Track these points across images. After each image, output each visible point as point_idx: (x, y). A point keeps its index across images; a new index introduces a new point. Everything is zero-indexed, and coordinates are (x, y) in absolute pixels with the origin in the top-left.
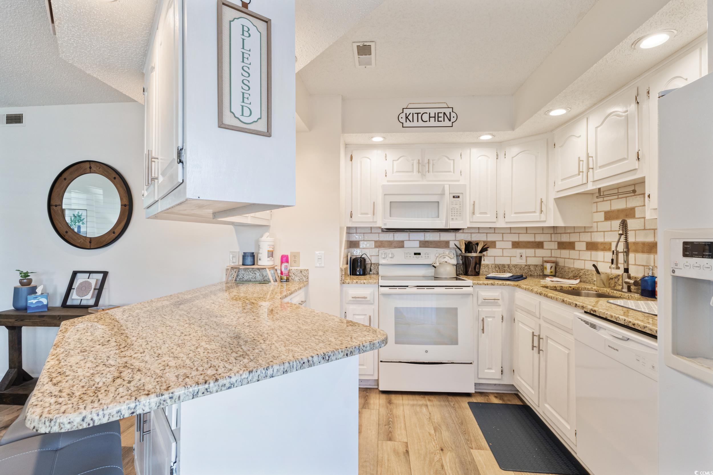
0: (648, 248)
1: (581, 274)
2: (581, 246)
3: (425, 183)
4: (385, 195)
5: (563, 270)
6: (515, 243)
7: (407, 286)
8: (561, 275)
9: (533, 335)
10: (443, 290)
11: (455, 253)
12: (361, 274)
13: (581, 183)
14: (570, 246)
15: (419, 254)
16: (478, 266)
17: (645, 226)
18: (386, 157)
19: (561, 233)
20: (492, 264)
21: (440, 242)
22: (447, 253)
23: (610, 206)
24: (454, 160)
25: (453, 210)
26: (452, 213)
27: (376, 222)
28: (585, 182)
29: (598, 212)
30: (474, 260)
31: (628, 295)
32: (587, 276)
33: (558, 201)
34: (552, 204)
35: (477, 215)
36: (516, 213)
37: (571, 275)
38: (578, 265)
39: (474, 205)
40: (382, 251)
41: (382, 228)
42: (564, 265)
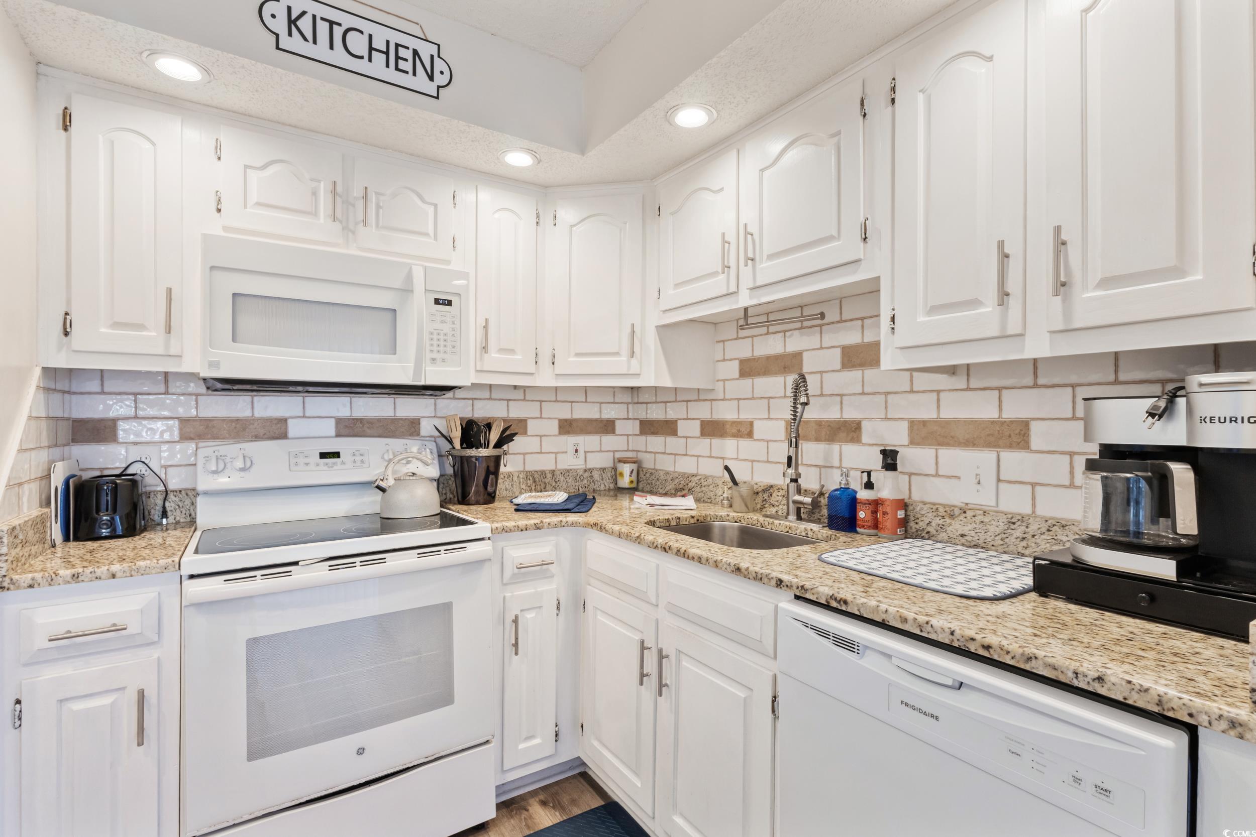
0: (828, 433)
1: (691, 485)
2: (689, 428)
3: (353, 251)
4: (212, 268)
5: (653, 477)
6: (565, 423)
7: (296, 563)
8: (648, 488)
9: (643, 648)
10: (410, 560)
11: (435, 450)
12: (119, 530)
13: (725, 292)
14: (668, 428)
15: (336, 455)
16: (492, 479)
17: (822, 388)
18: (218, 147)
19: (647, 403)
20: (520, 472)
21: (394, 421)
22: (415, 449)
23: (751, 348)
24: (436, 206)
25: (435, 337)
26: (432, 345)
27: (181, 356)
28: (733, 288)
29: (727, 360)
30: (484, 465)
31: (806, 529)
32: (703, 489)
33: (664, 330)
34: (651, 340)
35: (493, 355)
36: (578, 355)
37: (671, 487)
38: (686, 466)
39: (486, 327)
40: (208, 449)
41: (202, 375)
42: (653, 467)
